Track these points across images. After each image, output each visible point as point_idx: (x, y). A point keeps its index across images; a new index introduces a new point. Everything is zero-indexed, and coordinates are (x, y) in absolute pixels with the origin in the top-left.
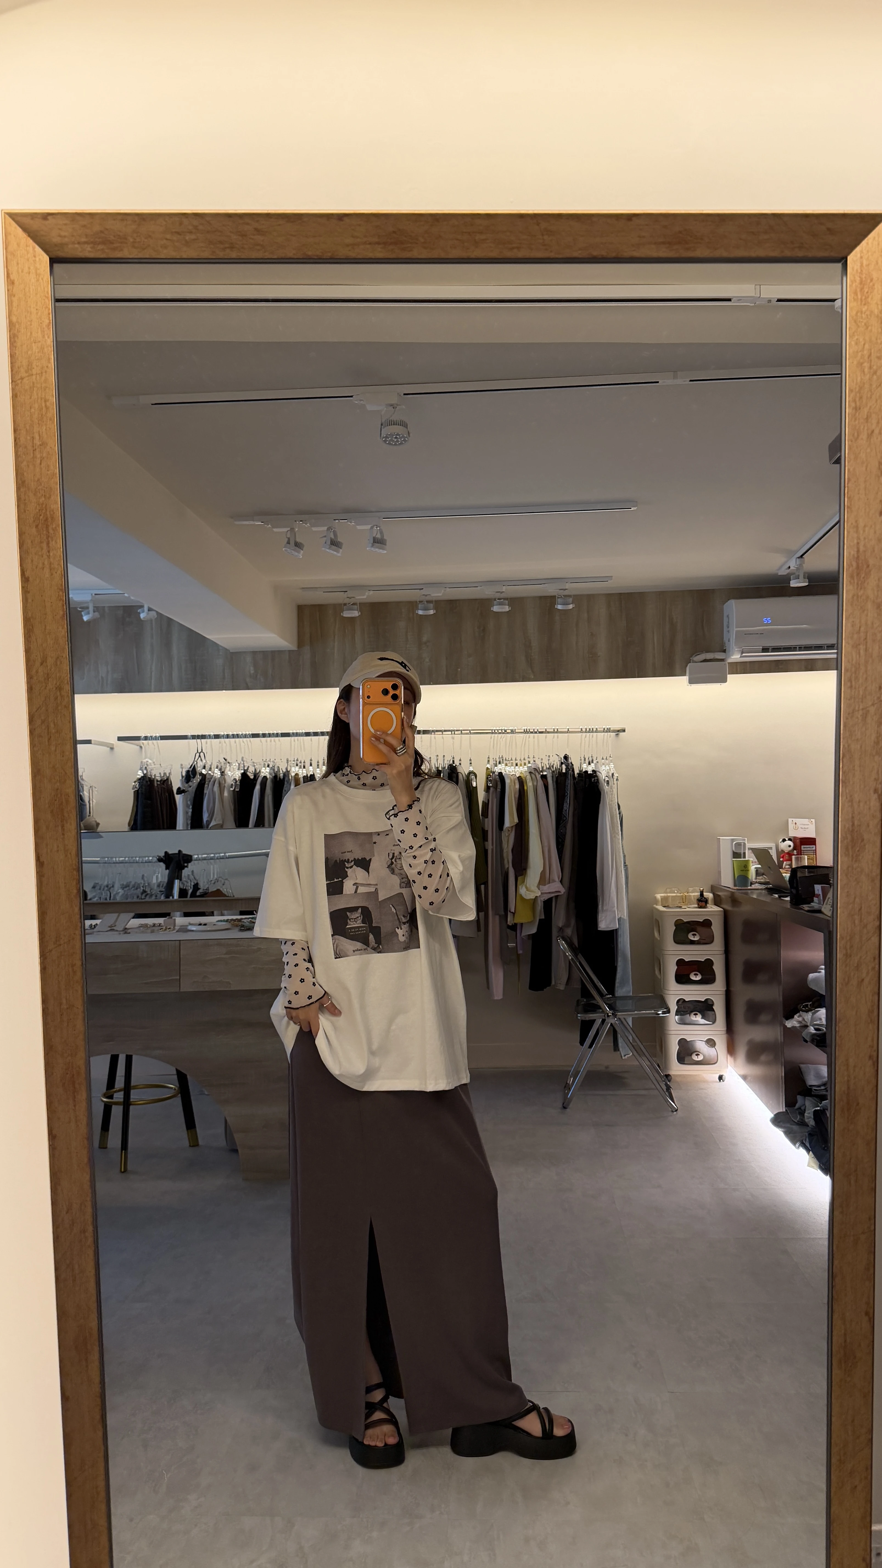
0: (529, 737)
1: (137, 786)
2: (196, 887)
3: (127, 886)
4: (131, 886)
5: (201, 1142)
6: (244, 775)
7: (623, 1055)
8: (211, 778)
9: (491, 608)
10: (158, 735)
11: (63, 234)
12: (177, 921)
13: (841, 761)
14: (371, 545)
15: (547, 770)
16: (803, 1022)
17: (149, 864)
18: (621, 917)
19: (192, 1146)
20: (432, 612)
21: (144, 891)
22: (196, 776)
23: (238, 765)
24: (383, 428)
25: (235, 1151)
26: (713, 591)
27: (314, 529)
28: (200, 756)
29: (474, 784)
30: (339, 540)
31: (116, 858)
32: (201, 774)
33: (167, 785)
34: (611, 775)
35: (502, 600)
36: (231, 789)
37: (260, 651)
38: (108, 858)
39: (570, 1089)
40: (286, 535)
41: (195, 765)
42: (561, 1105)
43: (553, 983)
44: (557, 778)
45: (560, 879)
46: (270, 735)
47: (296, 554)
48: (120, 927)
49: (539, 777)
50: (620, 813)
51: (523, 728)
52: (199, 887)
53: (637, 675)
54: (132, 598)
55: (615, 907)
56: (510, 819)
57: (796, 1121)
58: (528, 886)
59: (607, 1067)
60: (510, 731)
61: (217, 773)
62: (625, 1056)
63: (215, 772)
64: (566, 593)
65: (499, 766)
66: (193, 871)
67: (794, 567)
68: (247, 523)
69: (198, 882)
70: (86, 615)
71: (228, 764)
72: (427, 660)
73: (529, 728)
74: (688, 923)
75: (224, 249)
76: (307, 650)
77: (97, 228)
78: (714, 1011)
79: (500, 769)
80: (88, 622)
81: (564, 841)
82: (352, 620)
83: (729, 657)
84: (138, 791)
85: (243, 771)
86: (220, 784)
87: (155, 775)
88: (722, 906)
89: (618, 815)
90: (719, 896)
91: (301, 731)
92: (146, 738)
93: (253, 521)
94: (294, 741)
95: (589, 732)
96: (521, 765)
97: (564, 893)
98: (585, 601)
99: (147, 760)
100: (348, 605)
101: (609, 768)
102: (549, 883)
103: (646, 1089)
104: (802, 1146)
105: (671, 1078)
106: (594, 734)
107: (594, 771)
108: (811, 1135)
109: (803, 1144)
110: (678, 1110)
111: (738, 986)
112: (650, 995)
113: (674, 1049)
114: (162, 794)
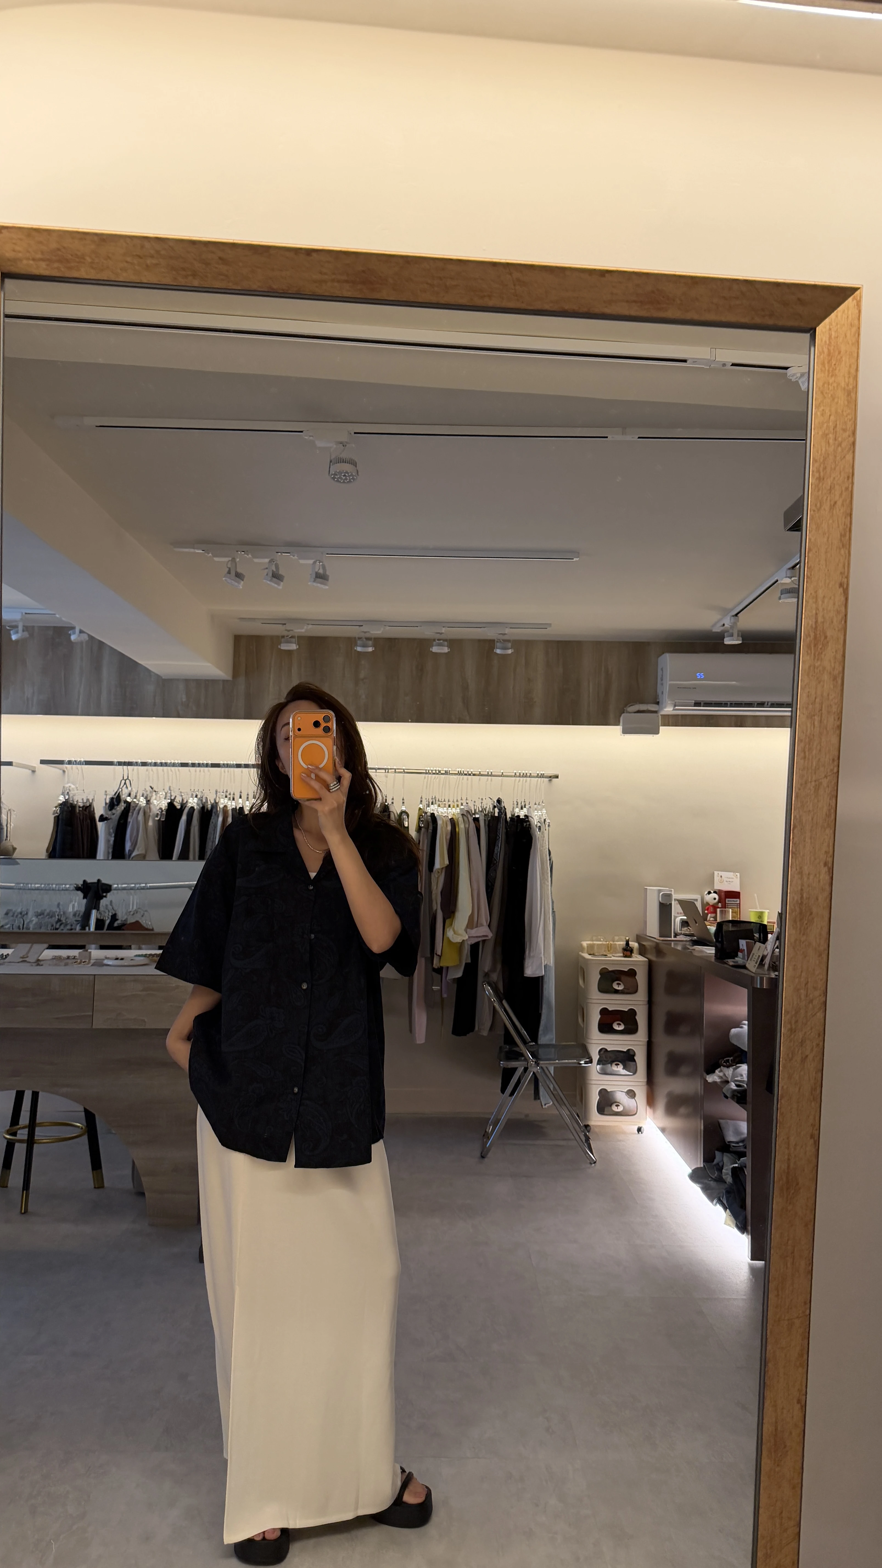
0: (463, 779)
1: (58, 811)
2: (114, 917)
3: (42, 914)
4: (45, 914)
5: (106, 1184)
6: (171, 805)
7: (543, 1105)
8: (136, 806)
9: (429, 649)
10: (82, 760)
11: (17, 248)
12: (92, 953)
13: (791, 832)
14: (313, 580)
15: (479, 813)
16: (724, 1078)
17: (66, 892)
18: (546, 964)
19: (98, 1188)
20: (370, 649)
21: (59, 920)
22: (120, 804)
23: (164, 794)
24: (333, 464)
25: (142, 1194)
26: (648, 644)
27: (256, 560)
28: (125, 783)
29: (406, 824)
30: (281, 572)
31: (31, 884)
32: (126, 802)
33: (90, 812)
34: (543, 821)
35: (442, 641)
36: (157, 819)
37: (193, 680)
38: (23, 884)
39: (489, 1138)
40: (227, 565)
41: (119, 793)
42: (479, 1155)
43: (476, 1028)
44: (489, 821)
45: (489, 923)
46: (199, 765)
47: (236, 584)
48: (32, 958)
49: (471, 819)
50: (550, 860)
51: (458, 770)
52: (117, 918)
53: (571, 722)
54: (64, 619)
55: (541, 953)
56: (441, 860)
57: (713, 1177)
58: (455, 929)
59: (527, 1116)
60: (444, 772)
61: (142, 802)
62: (545, 1105)
63: (141, 800)
64: (506, 637)
65: (432, 807)
66: (111, 902)
67: (728, 625)
68: (187, 550)
69: (117, 913)
70: (15, 634)
71: (154, 793)
72: (364, 697)
73: (463, 770)
74: (613, 971)
75: (186, 277)
76: (242, 680)
77: (54, 245)
78: (634, 1061)
79: (433, 810)
80: (17, 641)
81: (493, 885)
82: (290, 652)
83: (662, 709)
84: (58, 816)
85: (169, 801)
86: (145, 813)
87: (77, 801)
88: (646, 956)
89: (549, 862)
90: (644, 945)
91: (232, 763)
92: (70, 762)
93: (194, 548)
94: (225, 772)
95: (523, 777)
96: (454, 807)
97: (492, 937)
98: (523, 646)
99: (69, 785)
100: (285, 637)
101: (541, 814)
102: (477, 927)
103: (565, 1140)
104: (719, 1203)
105: (590, 1129)
106: (528, 779)
107: (526, 816)
108: (728, 1192)
109: (720, 1202)
110: (597, 1162)
111: (660, 1037)
112: (573, 1043)
113: (594, 1099)
114: (83, 821)
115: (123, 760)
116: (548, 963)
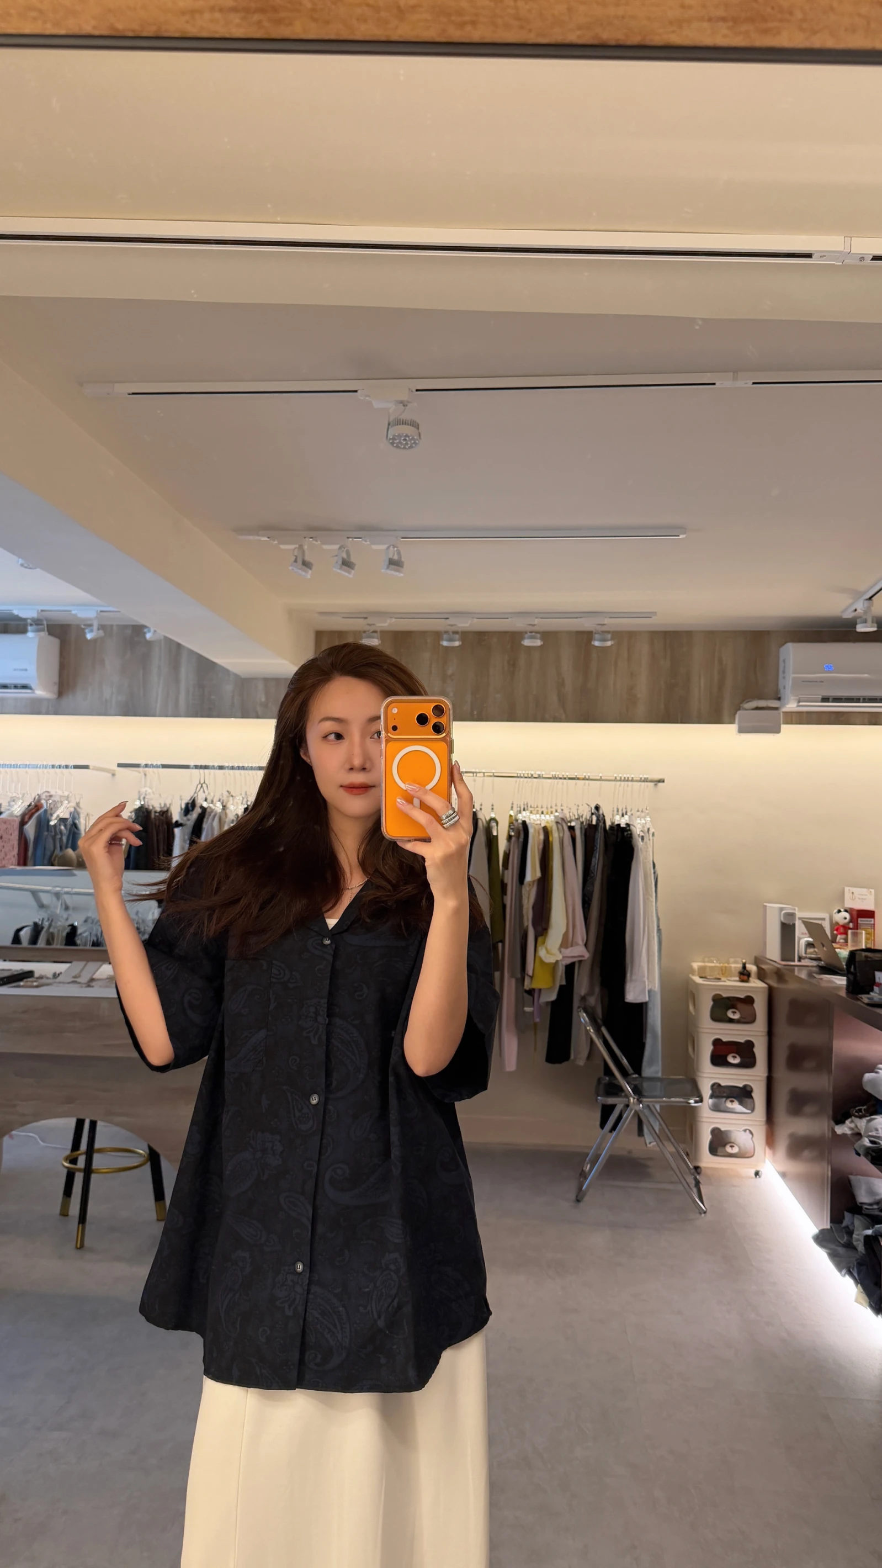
0: (558, 783)
7: (648, 1142)
8: (212, 812)
9: (521, 642)
10: (159, 763)
14: (386, 567)
15: (576, 821)
16: (856, 1130)
18: (651, 989)
20: (457, 644)
22: (196, 810)
23: (241, 799)
24: (391, 428)
26: (767, 633)
27: (326, 547)
28: (202, 786)
29: (495, 834)
30: (353, 559)
32: (202, 807)
33: (167, 817)
34: (646, 830)
35: (534, 634)
37: (273, 679)
39: (586, 1178)
40: (293, 552)
41: (195, 798)
42: (574, 1198)
43: (572, 1057)
44: (586, 830)
45: (585, 941)
47: (304, 573)
49: (566, 828)
50: (654, 873)
51: (552, 773)
53: (679, 721)
54: (138, 618)
55: (644, 977)
56: (533, 872)
57: (842, 1242)
58: (548, 948)
59: (630, 1152)
60: (537, 776)
61: (218, 807)
62: (650, 1143)
63: (217, 805)
64: (605, 628)
65: (524, 813)
67: (861, 609)
68: (251, 538)
70: (89, 632)
71: (231, 798)
72: (451, 694)
73: (557, 773)
74: (727, 998)
78: (752, 1097)
79: (525, 817)
81: (590, 900)
83: (784, 705)
86: (220, 819)
87: (153, 807)
88: (765, 981)
89: (653, 875)
90: (763, 969)
92: (146, 766)
93: (258, 535)
95: (623, 781)
96: (547, 814)
97: (588, 958)
98: (626, 638)
99: (147, 789)
100: (367, 633)
101: (643, 821)
102: (572, 946)
103: (672, 1182)
104: (848, 1274)
105: (701, 1170)
106: (630, 783)
107: (628, 825)
108: (860, 1264)
109: (850, 1273)
110: (708, 1212)
111: (782, 1073)
112: (681, 1077)
113: (706, 1139)
114: (159, 826)
115: (199, 764)
116: (653, 988)
